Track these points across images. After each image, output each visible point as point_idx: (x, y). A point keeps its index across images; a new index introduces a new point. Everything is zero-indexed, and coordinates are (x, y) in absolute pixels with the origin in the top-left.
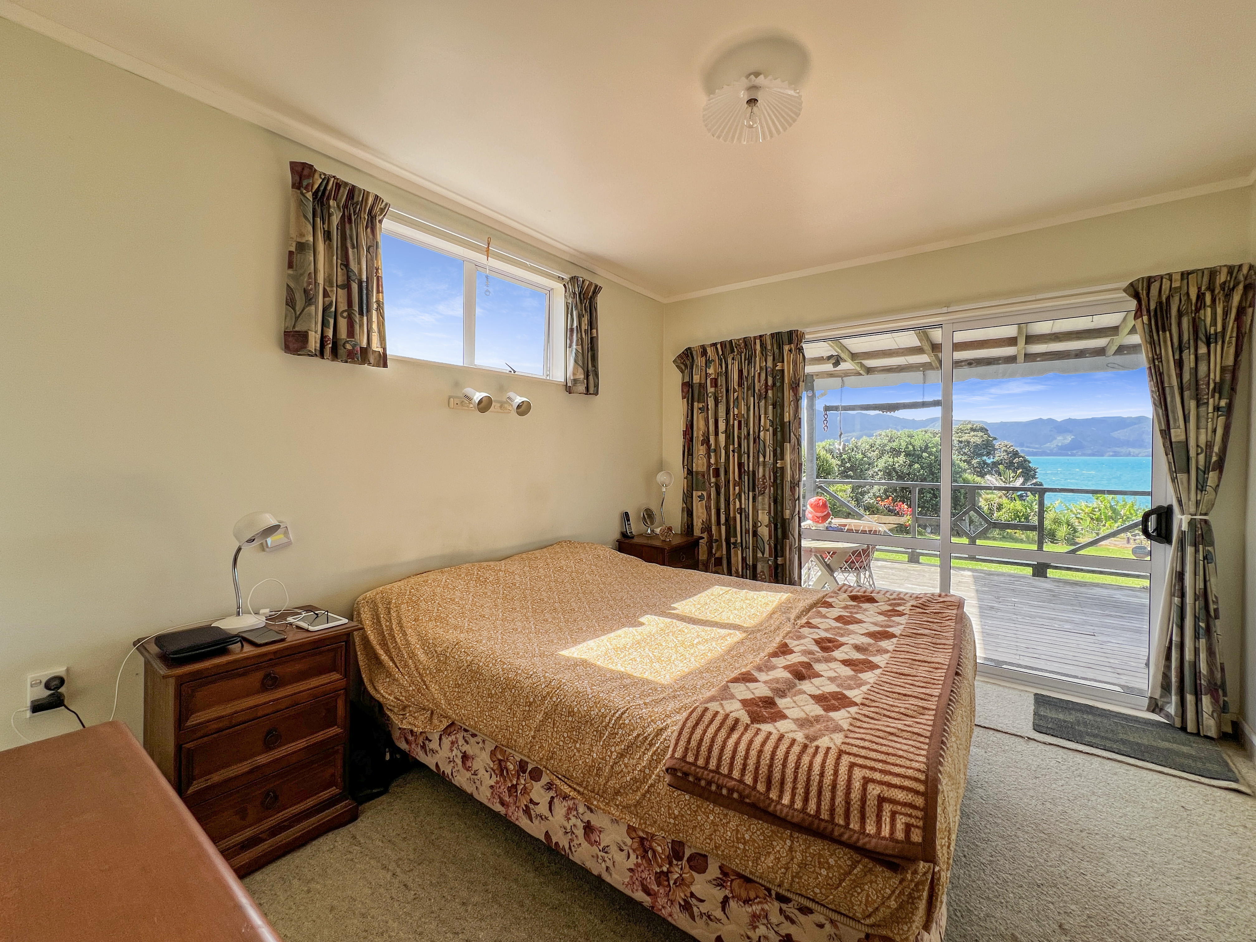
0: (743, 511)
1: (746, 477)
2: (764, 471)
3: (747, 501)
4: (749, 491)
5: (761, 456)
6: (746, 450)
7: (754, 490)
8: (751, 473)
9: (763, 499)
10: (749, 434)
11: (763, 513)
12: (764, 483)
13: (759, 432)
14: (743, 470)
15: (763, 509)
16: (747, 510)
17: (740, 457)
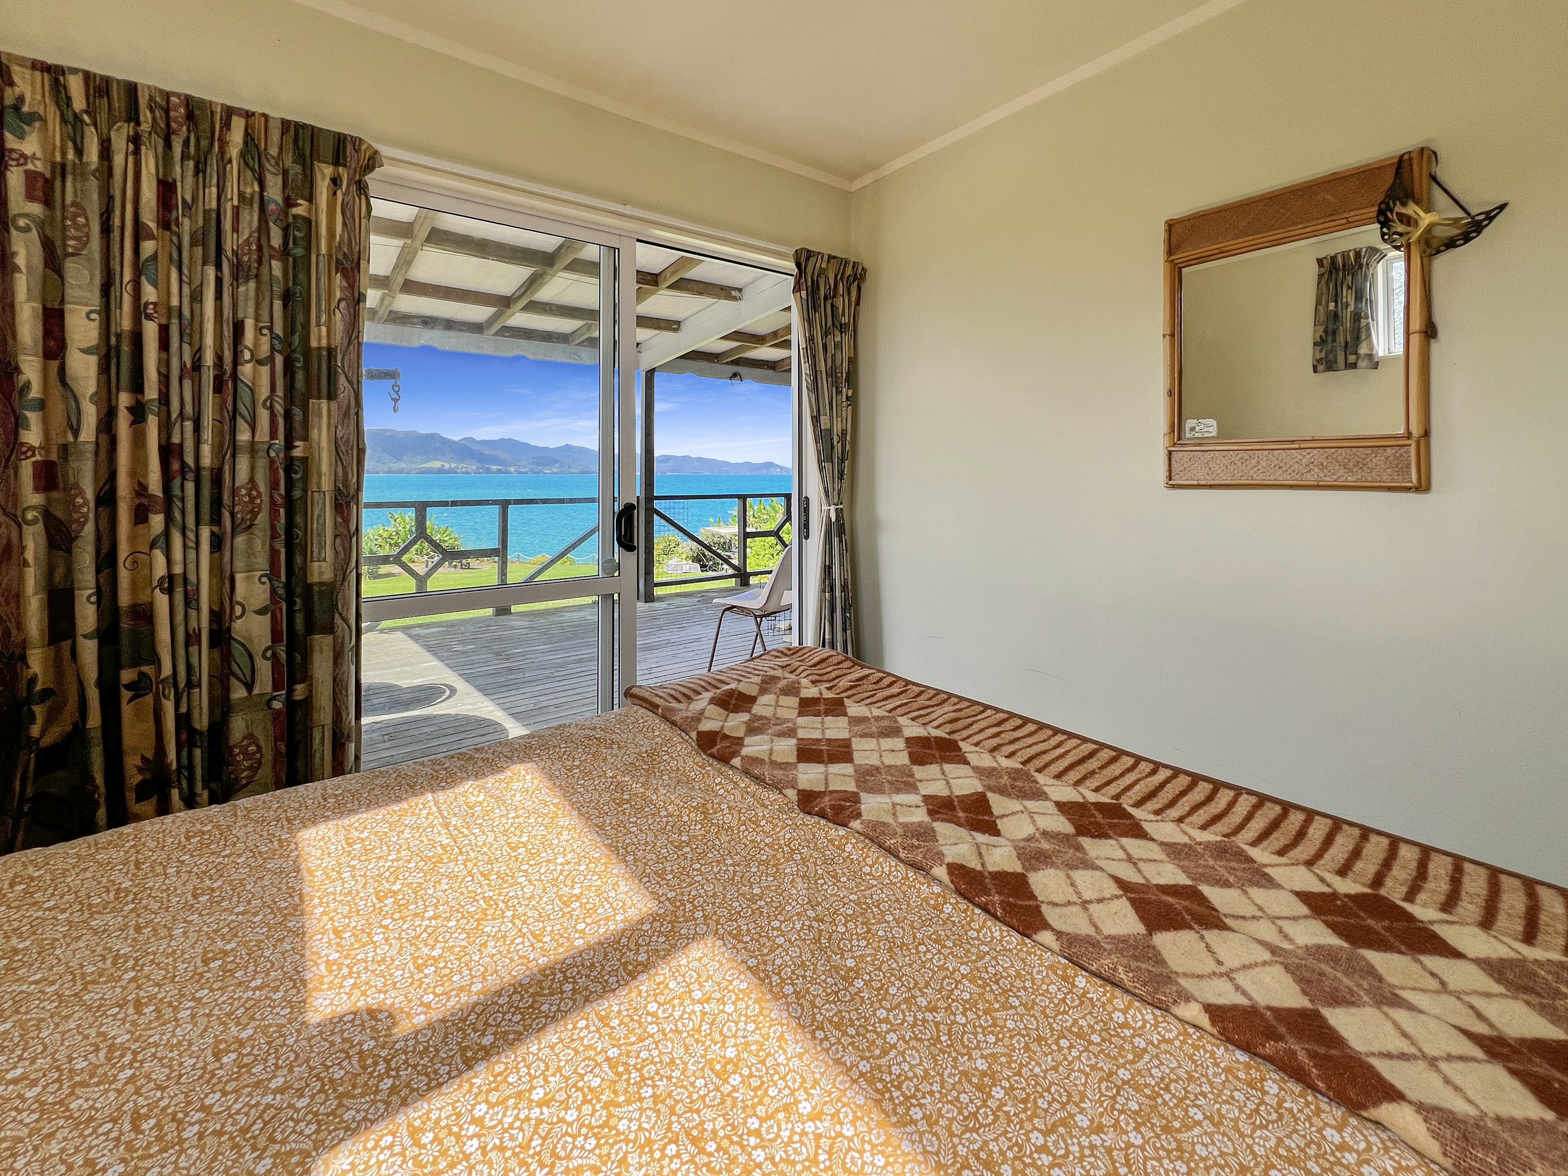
0: (179, 582)
1: (190, 486)
2: (252, 468)
3: (192, 554)
4: (198, 523)
5: (242, 425)
6: (189, 409)
7: (216, 519)
8: (206, 475)
9: (250, 543)
10: (197, 365)
11: (248, 578)
12: (252, 499)
13: (236, 362)
14: (176, 466)
15: (250, 569)
16: (192, 578)
17: (166, 427)
